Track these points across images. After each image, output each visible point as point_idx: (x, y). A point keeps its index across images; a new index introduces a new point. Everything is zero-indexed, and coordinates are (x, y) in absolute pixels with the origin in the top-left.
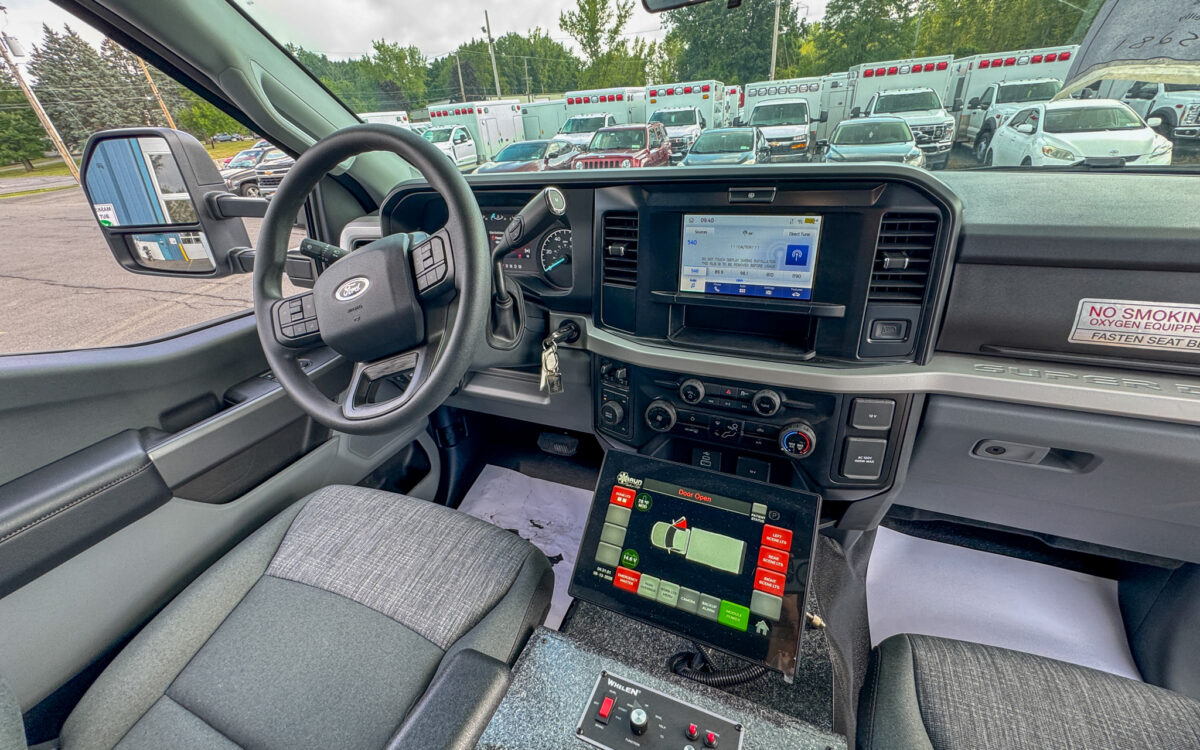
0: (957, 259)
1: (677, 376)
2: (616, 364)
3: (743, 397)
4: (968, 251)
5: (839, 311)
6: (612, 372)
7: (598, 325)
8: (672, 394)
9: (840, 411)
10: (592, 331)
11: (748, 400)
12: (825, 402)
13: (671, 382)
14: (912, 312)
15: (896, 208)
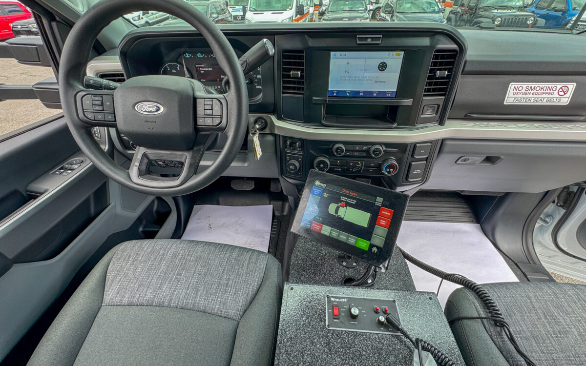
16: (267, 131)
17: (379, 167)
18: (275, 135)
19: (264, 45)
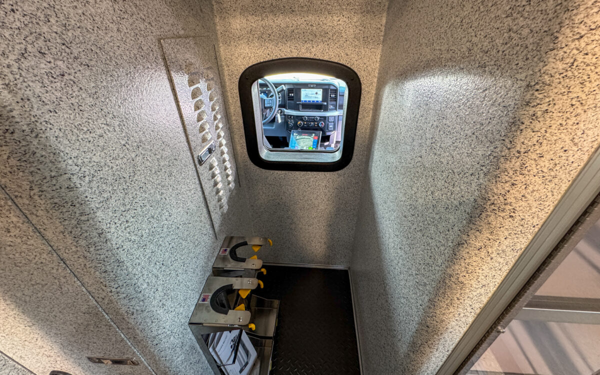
0: (340, 95)
1: (302, 116)
2: (291, 116)
3: (313, 119)
4: (340, 94)
5: (325, 103)
6: (291, 117)
7: (286, 109)
8: (302, 120)
9: (327, 119)
10: (286, 110)
11: (314, 119)
12: (325, 118)
13: (301, 118)
14: (335, 103)
15: (331, 88)
16: (282, 114)
17: (318, 124)
18: (285, 115)
19: (282, 87)
